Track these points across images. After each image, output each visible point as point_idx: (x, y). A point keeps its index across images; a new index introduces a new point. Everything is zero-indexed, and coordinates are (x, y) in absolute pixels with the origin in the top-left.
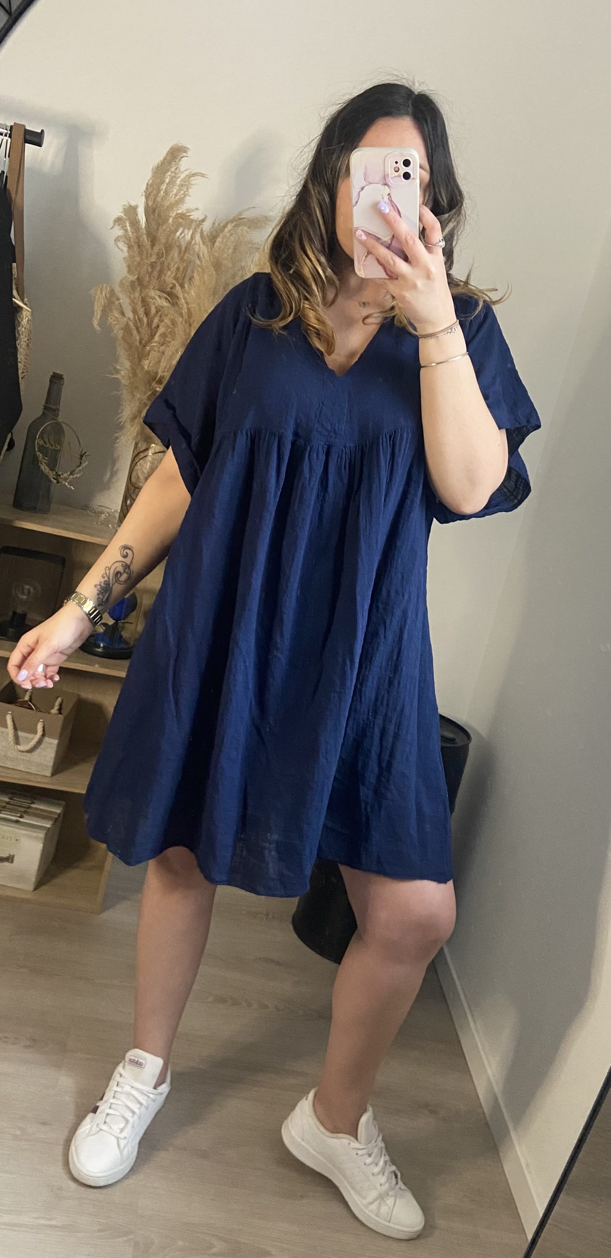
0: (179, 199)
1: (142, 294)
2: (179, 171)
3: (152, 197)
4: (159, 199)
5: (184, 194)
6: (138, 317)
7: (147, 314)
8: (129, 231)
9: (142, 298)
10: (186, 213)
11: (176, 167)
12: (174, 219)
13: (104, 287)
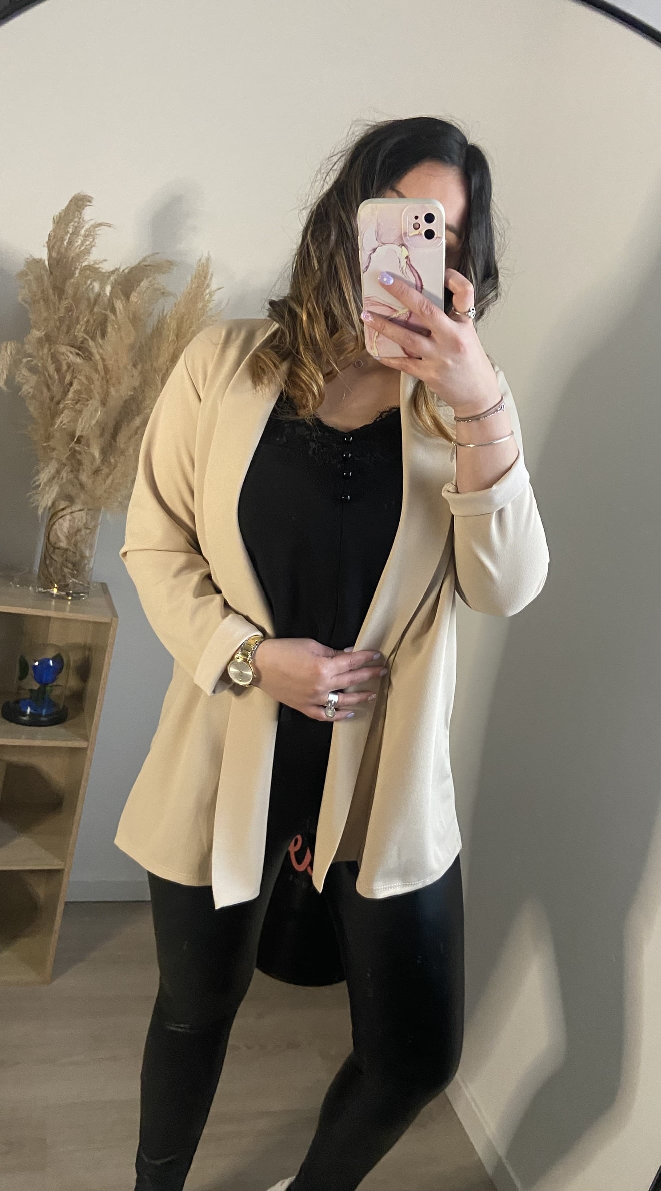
0: (85, 248)
1: (52, 351)
2: (84, 221)
3: (55, 248)
4: (62, 251)
5: (89, 244)
6: (49, 375)
7: (58, 370)
8: (33, 284)
9: (52, 353)
10: (93, 265)
11: (80, 216)
12: (82, 270)
13: (9, 345)
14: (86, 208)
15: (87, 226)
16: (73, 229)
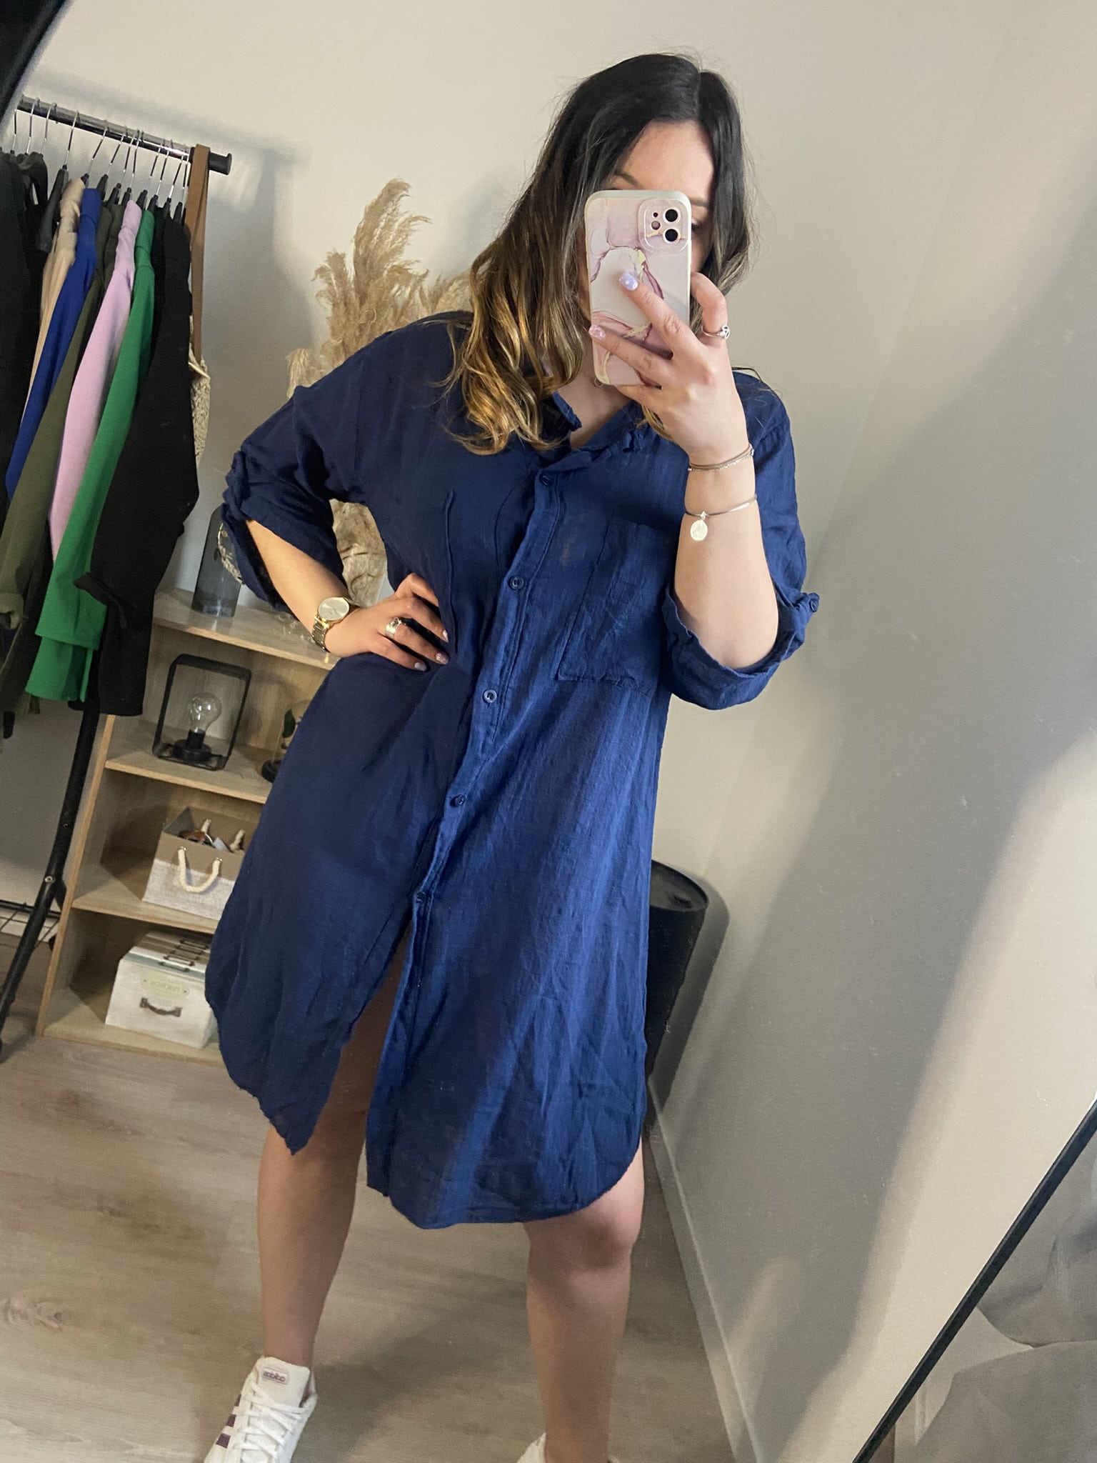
0: (397, 247)
2: (397, 213)
3: (363, 243)
4: (371, 247)
5: (402, 242)
8: (334, 284)
10: (404, 265)
11: (394, 207)
12: (389, 272)
13: (302, 353)
14: (403, 198)
15: (401, 220)
16: (386, 221)
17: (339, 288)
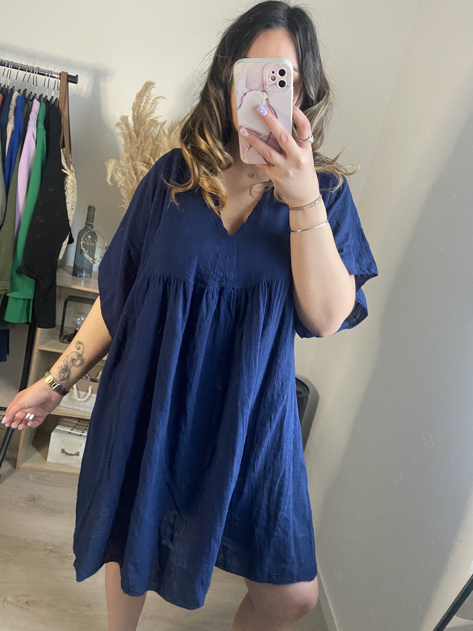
0: (151, 111)
1: (133, 164)
2: (150, 96)
3: (136, 111)
4: (140, 111)
5: (154, 108)
6: (132, 177)
7: (136, 174)
8: (124, 130)
9: (133, 166)
10: (155, 119)
11: (149, 93)
13: (112, 161)
14: (153, 89)
15: (153, 98)
16: (146, 100)
17: (126, 131)
